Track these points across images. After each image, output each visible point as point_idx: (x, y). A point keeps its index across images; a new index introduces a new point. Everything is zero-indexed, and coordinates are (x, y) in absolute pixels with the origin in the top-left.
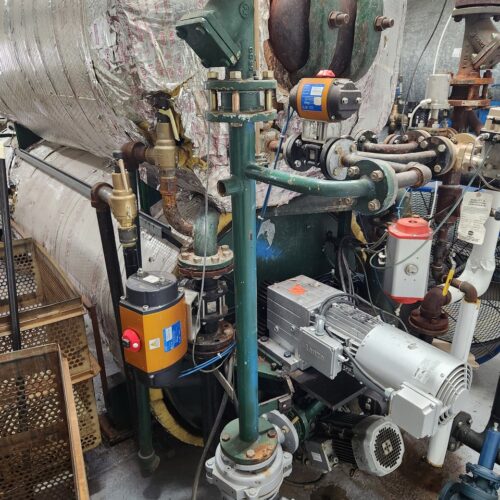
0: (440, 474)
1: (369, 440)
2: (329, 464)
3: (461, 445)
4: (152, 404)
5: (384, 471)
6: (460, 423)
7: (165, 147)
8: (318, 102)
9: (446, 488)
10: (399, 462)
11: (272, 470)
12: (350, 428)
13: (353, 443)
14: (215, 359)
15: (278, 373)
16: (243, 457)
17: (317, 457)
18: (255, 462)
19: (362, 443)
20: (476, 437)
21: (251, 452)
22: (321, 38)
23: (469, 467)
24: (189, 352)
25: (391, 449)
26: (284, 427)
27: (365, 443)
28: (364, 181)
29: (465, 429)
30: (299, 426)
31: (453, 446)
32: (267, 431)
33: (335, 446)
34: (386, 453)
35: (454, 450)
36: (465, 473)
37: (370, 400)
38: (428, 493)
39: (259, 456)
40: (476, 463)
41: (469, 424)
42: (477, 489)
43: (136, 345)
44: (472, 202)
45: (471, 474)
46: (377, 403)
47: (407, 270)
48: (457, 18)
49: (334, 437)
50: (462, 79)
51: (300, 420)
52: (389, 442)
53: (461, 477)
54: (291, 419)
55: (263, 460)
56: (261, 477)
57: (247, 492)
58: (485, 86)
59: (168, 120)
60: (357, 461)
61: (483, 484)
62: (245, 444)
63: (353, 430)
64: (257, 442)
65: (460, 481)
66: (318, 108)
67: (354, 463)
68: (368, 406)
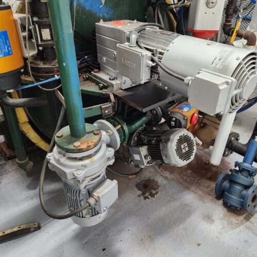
0: (216, 172)
1: (172, 143)
2: (145, 162)
3: (231, 153)
4: (20, 125)
5: (182, 163)
6: (233, 138)
9: (221, 177)
10: (192, 158)
11: (95, 158)
12: (160, 137)
13: (161, 145)
15: (104, 91)
16: (71, 147)
17: (137, 157)
18: (80, 151)
19: (167, 145)
20: (242, 146)
21: (77, 144)
23: (237, 164)
25: (187, 149)
26: (109, 131)
27: (169, 144)
29: (235, 143)
30: (121, 132)
31: (227, 153)
32: (93, 131)
33: (149, 150)
34: (184, 151)
35: (227, 156)
36: (233, 168)
37: (174, 119)
38: (209, 182)
39: (84, 146)
40: (242, 161)
41: (237, 140)
42: (242, 176)
45: (237, 168)
46: (179, 120)
49: (149, 144)
51: (122, 127)
52: (186, 144)
53: (231, 170)
54: (115, 126)
55: (87, 150)
56: (86, 162)
57: (75, 173)
60: (164, 158)
61: (246, 174)
62: (74, 139)
63: (162, 138)
64: (84, 137)
65: (230, 173)
67: (162, 159)
68: (173, 123)
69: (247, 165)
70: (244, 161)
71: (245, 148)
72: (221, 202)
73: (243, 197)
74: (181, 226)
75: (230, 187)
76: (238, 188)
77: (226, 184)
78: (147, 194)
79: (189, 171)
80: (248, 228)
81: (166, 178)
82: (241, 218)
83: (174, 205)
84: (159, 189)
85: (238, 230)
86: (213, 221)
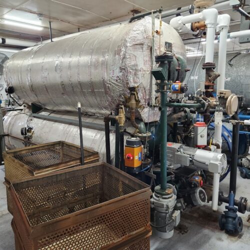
2: (184, 206)
7: (133, 102)
8: (177, 89)
13: (191, 196)
14: (147, 168)
16: (164, 193)
17: (179, 205)
18: (168, 194)
19: (194, 195)
20: (226, 198)
22: (174, 73)
23: (226, 208)
24: (142, 165)
27: (196, 194)
28: (199, 104)
31: (220, 203)
34: (202, 198)
36: (225, 210)
39: (169, 192)
40: (228, 206)
41: (223, 195)
42: (231, 213)
43: (132, 158)
44: (217, 114)
45: (227, 210)
46: (196, 184)
47: (201, 136)
48: (204, 69)
49: (183, 197)
50: (207, 84)
52: (202, 194)
53: (224, 212)
55: (170, 194)
56: (170, 199)
57: (167, 204)
58: (213, 86)
59: (134, 94)
60: (193, 202)
61: (232, 211)
62: (163, 190)
63: (190, 192)
66: (178, 90)
67: (192, 204)
68: (193, 185)
69: (231, 206)
70: (230, 205)
71: (228, 199)
72: (224, 231)
73: (234, 224)
74: (207, 244)
75: (226, 220)
76: (230, 219)
77: (224, 220)
78: (183, 232)
79: (201, 219)
80: (242, 241)
81: (189, 223)
82: (237, 238)
83: (200, 235)
84: (188, 229)
85: (236, 243)
86: (223, 241)
